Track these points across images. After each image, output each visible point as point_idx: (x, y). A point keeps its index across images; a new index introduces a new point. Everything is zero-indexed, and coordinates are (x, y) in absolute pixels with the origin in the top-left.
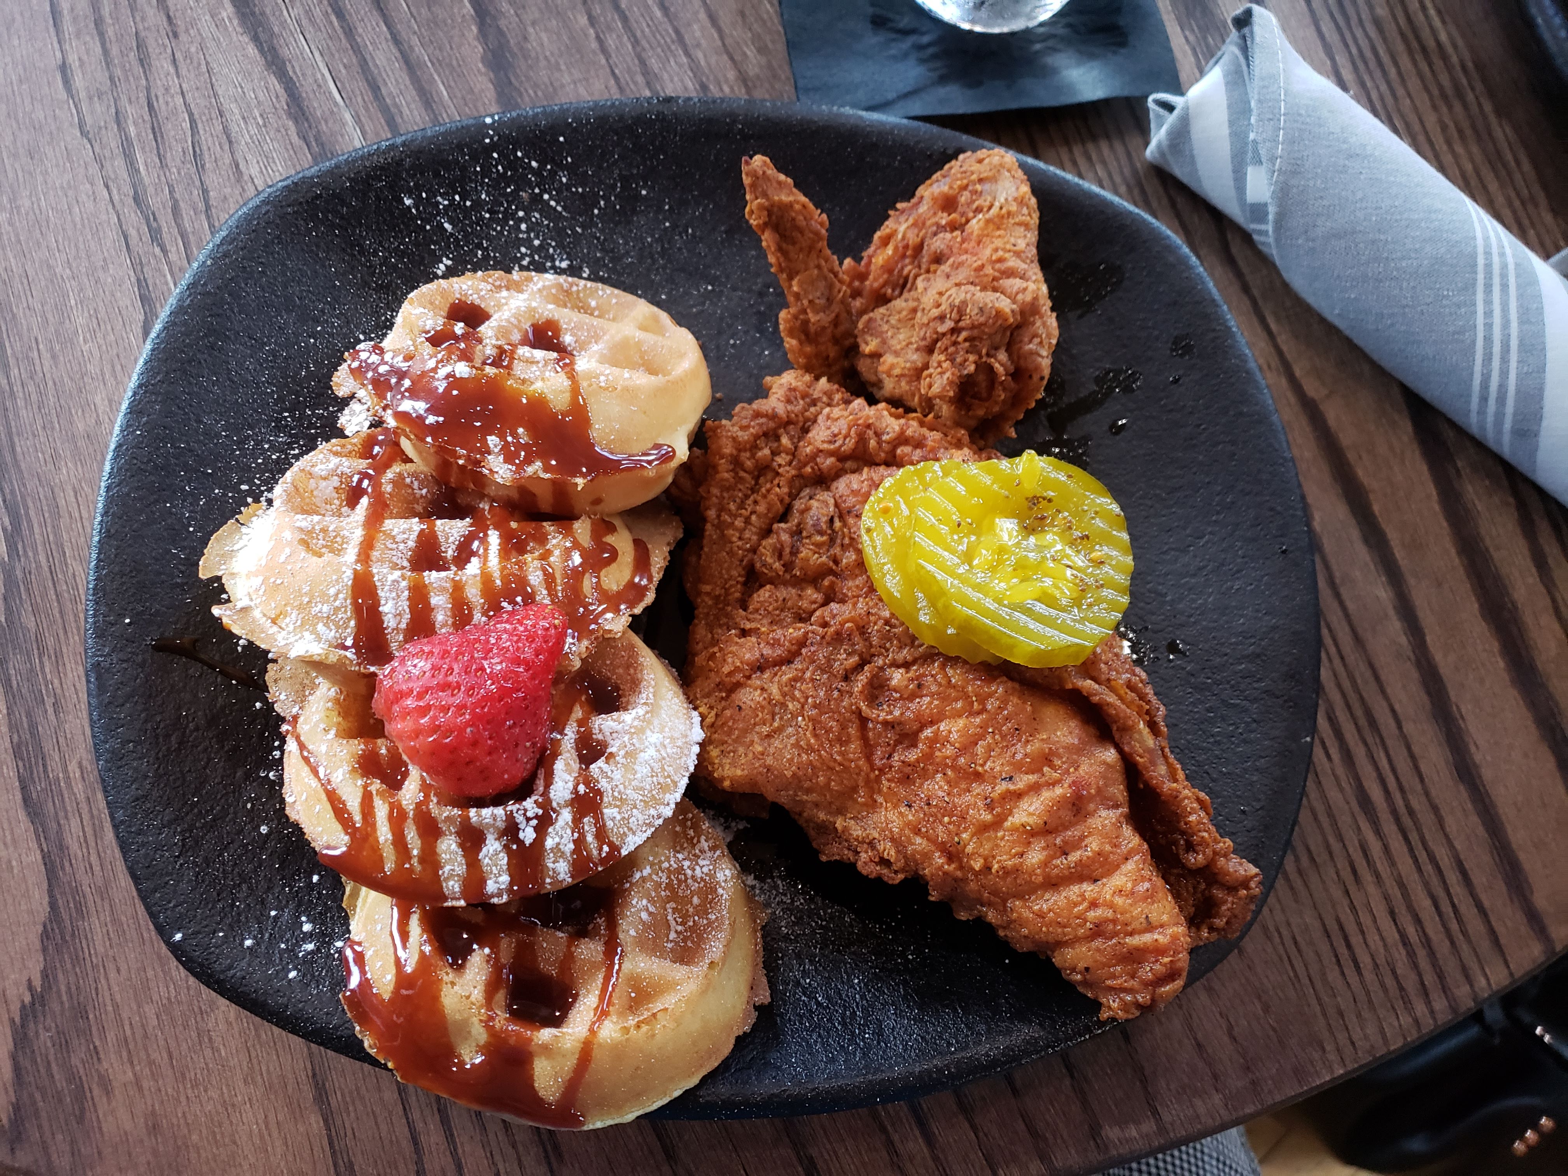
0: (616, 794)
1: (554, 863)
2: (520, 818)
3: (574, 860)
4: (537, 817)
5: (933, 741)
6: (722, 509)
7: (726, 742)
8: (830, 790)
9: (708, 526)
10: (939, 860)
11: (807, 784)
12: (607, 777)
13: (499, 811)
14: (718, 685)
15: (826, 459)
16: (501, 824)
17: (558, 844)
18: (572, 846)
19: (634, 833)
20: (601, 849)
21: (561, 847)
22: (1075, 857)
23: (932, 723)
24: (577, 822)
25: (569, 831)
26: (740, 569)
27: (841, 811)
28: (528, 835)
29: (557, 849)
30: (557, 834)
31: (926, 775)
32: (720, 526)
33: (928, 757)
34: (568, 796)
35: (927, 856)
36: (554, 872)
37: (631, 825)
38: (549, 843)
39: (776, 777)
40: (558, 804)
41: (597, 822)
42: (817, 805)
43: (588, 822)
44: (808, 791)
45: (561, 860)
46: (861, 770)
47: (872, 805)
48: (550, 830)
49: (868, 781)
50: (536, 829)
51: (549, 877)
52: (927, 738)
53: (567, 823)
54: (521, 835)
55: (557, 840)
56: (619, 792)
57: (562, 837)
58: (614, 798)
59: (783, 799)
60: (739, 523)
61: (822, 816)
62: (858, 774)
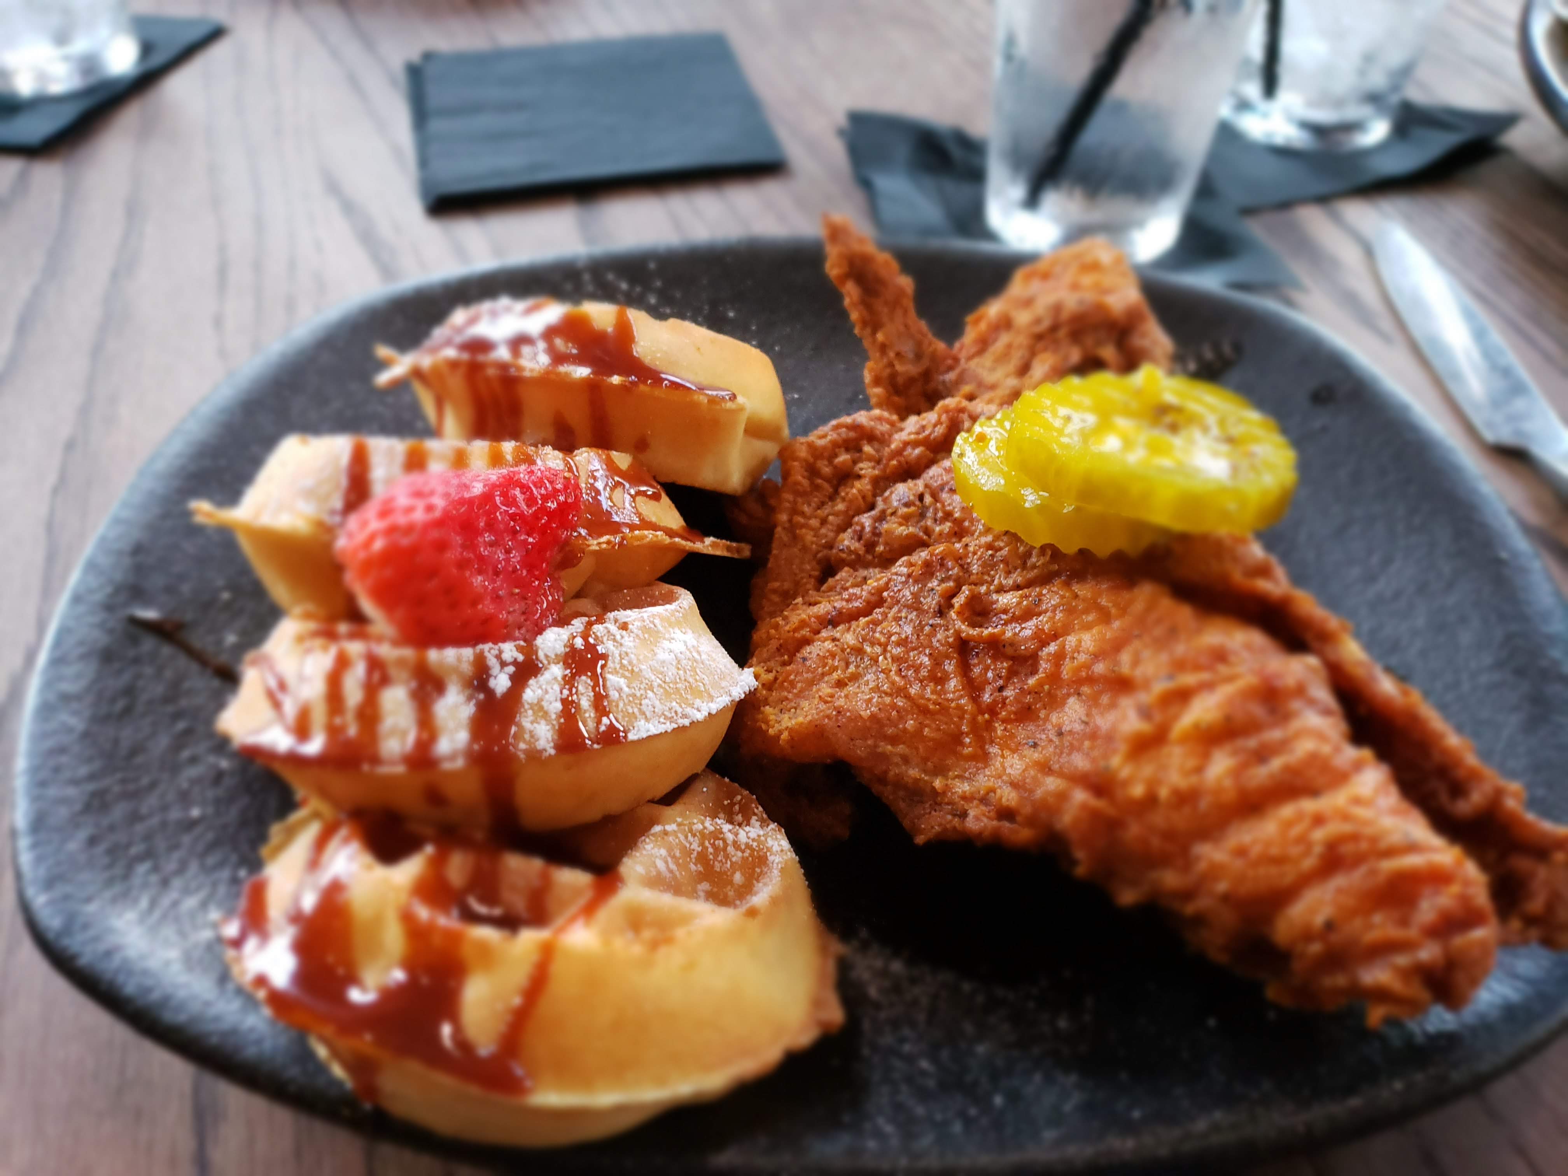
0: (625, 662)
1: (532, 723)
2: (492, 662)
3: (560, 724)
4: (515, 663)
5: (1059, 657)
6: (795, 511)
7: (787, 699)
8: (923, 738)
9: (779, 529)
10: (1080, 796)
11: (890, 731)
12: (615, 640)
13: (468, 653)
14: (778, 650)
15: (914, 449)
16: (467, 668)
17: (540, 700)
18: (559, 706)
19: (647, 720)
20: (599, 722)
21: (544, 704)
22: (1276, 764)
23: (1055, 637)
24: (569, 682)
25: (557, 688)
26: (814, 563)
27: (940, 770)
28: (501, 682)
29: (539, 709)
30: (540, 687)
31: (1054, 702)
32: (792, 528)
33: (1054, 678)
34: (561, 649)
35: (1062, 797)
36: (532, 736)
37: (644, 708)
38: (530, 694)
39: (850, 719)
40: (547, 656)
41: (596, 684)
42: (906, 760)
43: (584, 684)
44: (894, 740)
45: (543, 722)
46: (965, 712)
47: (983, 758)
48: (532, 682)
49: (975, 728)
50: (512, 677)
51: (525, 741)
52: (1049, 654)
53: (555, 679)
54: (492, 683)
55: (539, 692)
56: (630, 663)
57: (546, 692)
58: (622, 666)
59: (860, 750)
60: (814, 522)
61: (914, 773)
62: (961, 718)
